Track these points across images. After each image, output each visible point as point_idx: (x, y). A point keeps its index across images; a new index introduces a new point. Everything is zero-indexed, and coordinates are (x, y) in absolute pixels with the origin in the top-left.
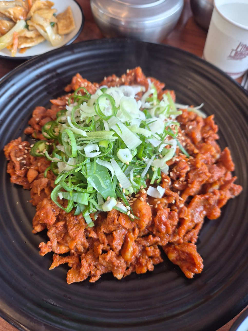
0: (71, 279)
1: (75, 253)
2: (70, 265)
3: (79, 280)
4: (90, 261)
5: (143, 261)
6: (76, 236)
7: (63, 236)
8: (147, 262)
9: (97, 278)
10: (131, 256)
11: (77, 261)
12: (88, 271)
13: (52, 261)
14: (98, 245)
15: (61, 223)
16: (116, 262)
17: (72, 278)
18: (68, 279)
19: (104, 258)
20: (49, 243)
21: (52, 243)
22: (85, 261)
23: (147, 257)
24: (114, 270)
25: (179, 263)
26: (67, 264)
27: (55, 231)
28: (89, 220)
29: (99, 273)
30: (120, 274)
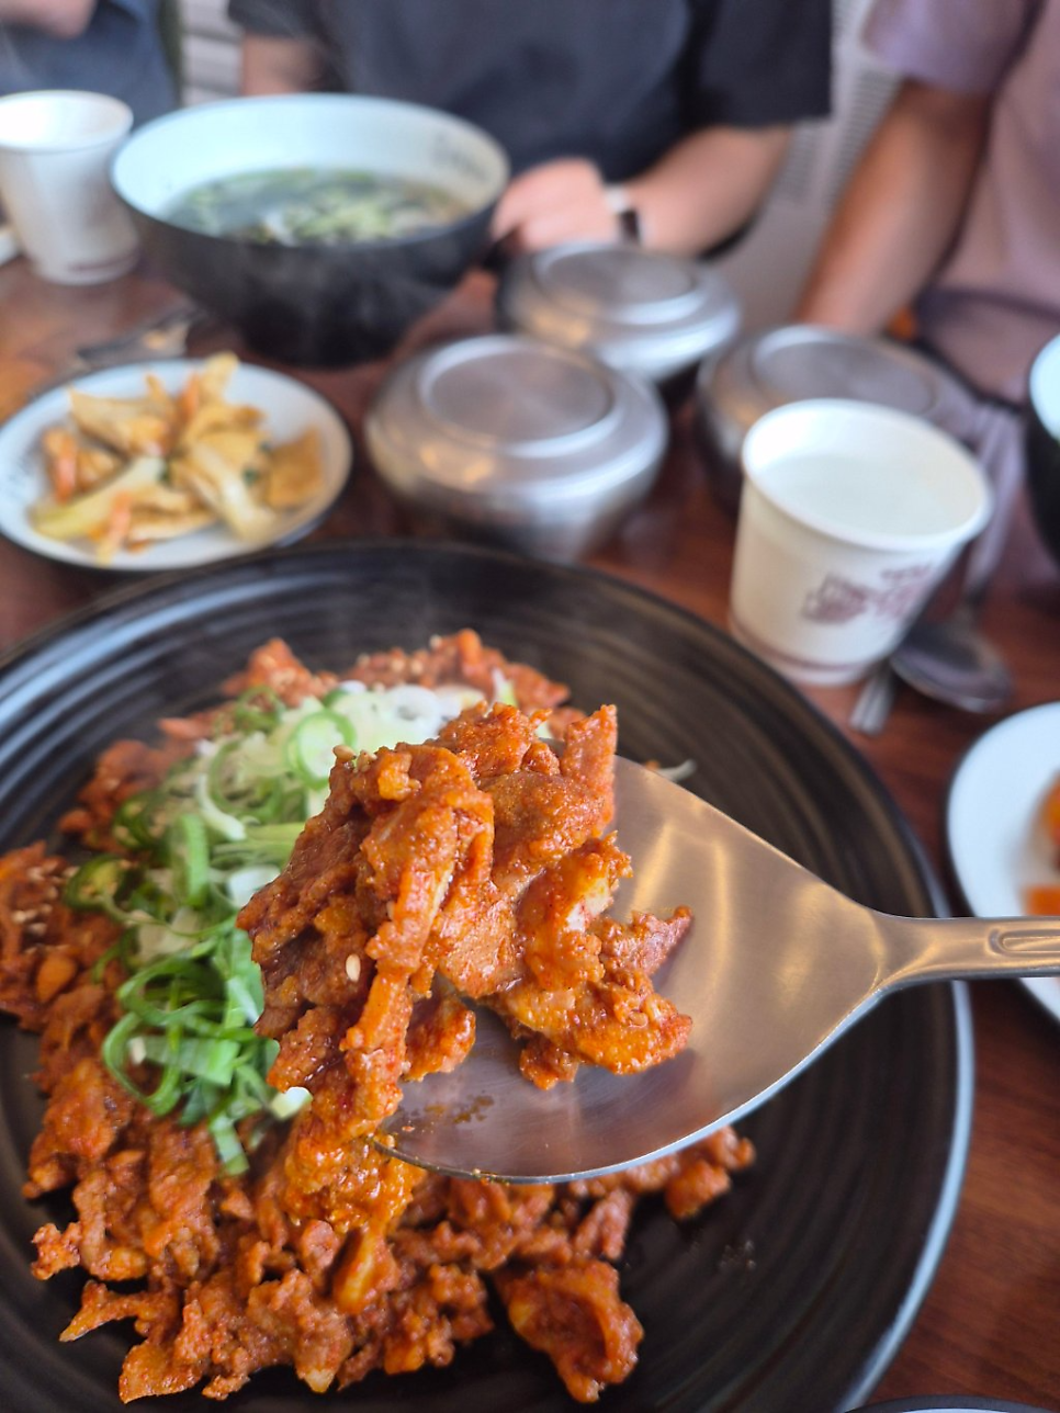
0: (135, 1381)
1: (166, 1280)
2: (142, 1328)
3: (168, 1386)
4: (214, 1310)
5: (417, 1324)
6: (174, 1204)
7: (129, 1204)
8: (429, 1329)
9: (233, 1384)
10: (365, 1290)
11: (170, 1310)
12: (204, 1350)
13: (77, 1307)
14: (252, 1245)
15: (129, 1158)
16: (311, 1316)
17: (140, 1379)
18: (123, 1381)
19: (267, 1300)
20: (74, 1231)
21: (85, 1232)
22: (198, 1309)
23: (432, 1311)
24: (300, 1352)
25: (546, 1343)
26: (130, 1321)
27: (105, 1187)
28: (229, 1148)
29: (243, 1362)
30: (319, 1368)
